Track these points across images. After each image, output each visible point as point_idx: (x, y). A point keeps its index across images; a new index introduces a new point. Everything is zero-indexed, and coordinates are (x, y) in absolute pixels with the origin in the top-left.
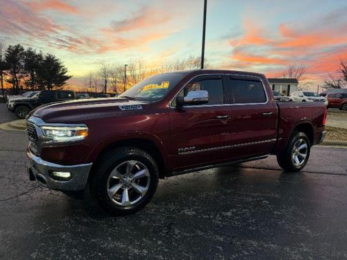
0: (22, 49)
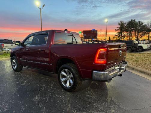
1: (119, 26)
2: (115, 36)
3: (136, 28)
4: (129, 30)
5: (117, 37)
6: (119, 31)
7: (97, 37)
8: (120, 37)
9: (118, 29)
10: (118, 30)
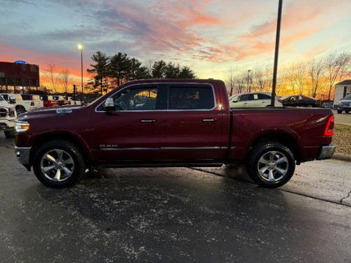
0: (164, 64)
1: (96, 63)
2: (89, 84)
3: (129, 72)
4: (116, 74)
5: (91, 86)
6: (96, 74)
7: (38, 82)
8: (99, 87)
9: (93, 68)
10: (93, 70)
